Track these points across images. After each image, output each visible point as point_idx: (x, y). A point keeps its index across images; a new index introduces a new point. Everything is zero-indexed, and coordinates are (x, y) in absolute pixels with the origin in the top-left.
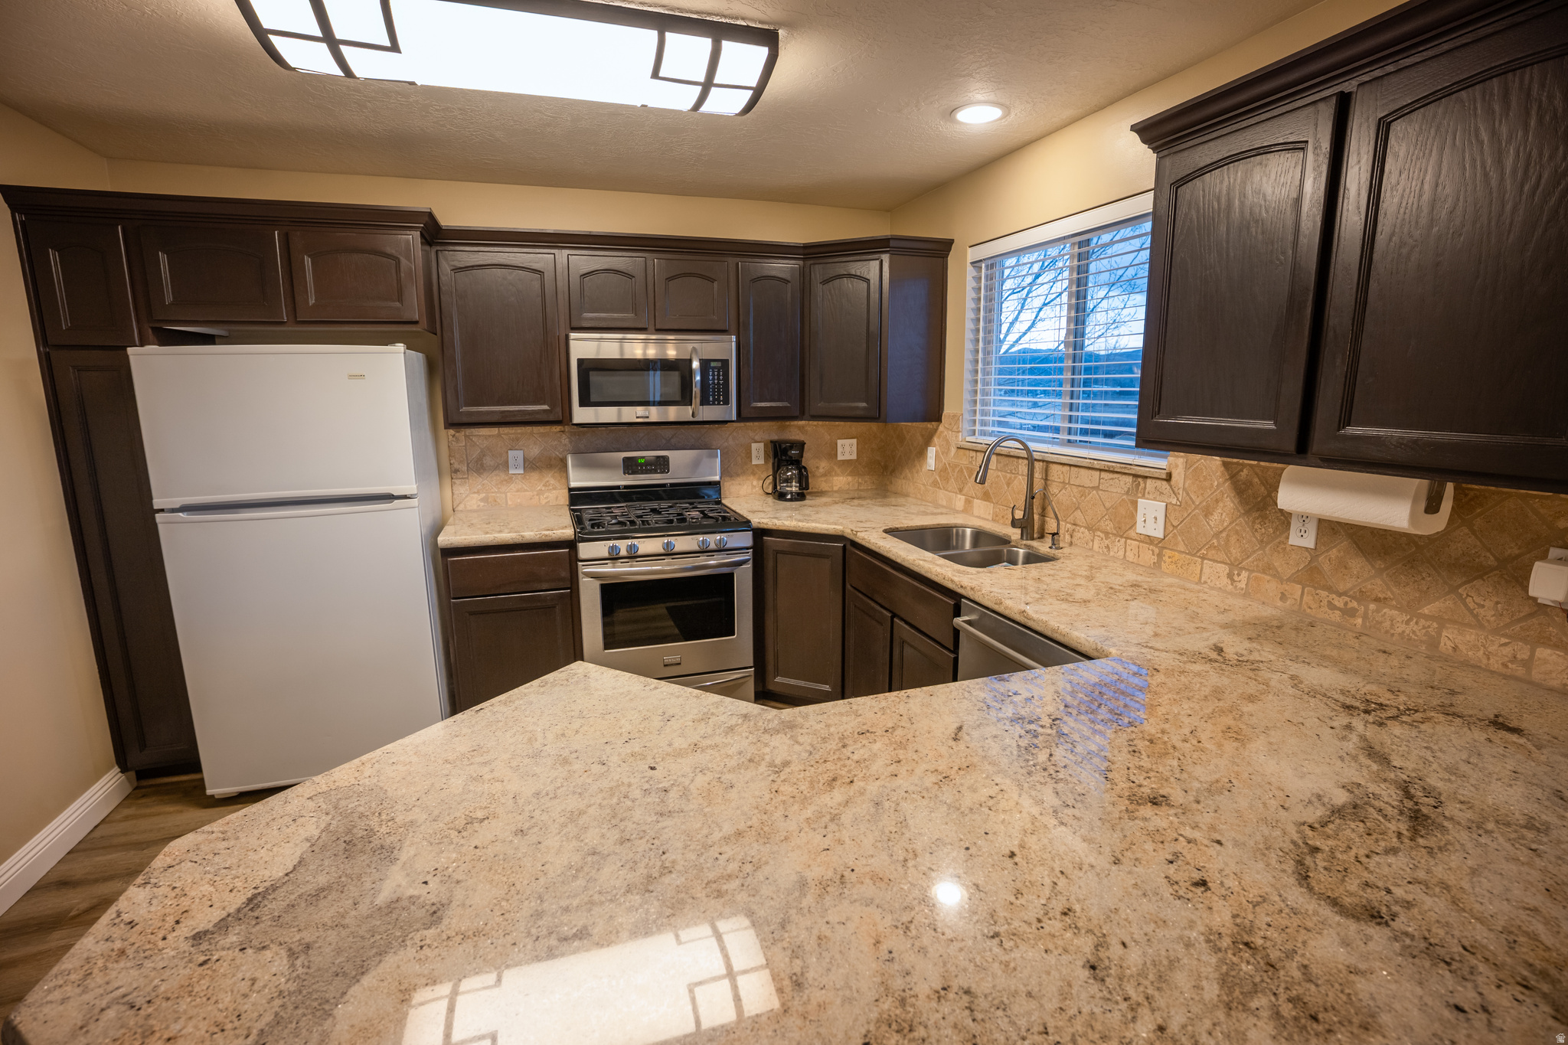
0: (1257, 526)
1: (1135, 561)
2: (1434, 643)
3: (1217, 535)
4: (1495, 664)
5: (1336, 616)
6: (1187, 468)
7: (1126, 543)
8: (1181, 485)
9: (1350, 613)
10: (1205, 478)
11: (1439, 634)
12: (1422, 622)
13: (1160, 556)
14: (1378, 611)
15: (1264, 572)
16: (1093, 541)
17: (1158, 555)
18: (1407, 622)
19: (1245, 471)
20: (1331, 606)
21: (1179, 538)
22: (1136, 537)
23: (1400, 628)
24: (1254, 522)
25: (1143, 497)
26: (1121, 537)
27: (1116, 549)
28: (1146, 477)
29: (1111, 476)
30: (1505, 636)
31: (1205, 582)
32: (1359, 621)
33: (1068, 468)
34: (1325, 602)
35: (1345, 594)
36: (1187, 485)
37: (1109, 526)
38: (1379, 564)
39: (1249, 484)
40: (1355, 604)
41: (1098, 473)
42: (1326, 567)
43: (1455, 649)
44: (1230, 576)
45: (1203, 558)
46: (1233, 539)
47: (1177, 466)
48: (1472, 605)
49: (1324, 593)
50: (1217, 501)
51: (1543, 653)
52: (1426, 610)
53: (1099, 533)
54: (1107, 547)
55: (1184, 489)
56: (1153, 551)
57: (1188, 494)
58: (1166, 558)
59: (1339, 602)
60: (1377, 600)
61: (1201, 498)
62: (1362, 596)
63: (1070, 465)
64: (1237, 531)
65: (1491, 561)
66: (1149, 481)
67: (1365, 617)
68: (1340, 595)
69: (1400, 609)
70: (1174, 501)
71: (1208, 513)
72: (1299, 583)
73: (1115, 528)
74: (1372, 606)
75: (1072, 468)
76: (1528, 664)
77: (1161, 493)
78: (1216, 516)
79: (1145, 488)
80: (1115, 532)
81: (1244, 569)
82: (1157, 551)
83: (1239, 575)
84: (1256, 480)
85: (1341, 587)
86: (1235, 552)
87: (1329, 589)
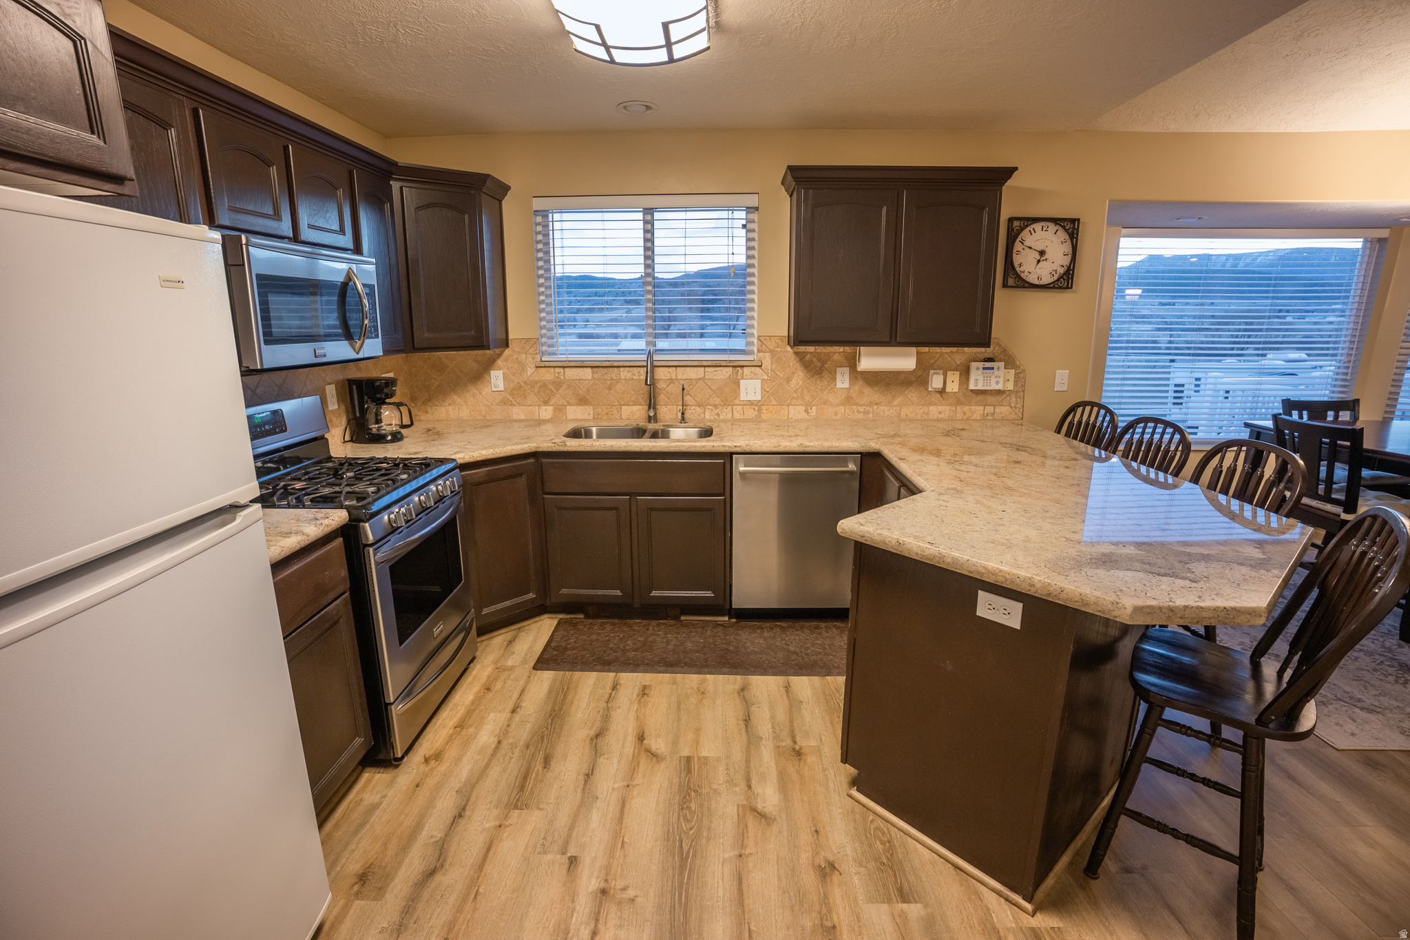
0: (818, 382)
1: (742, 417)
2: (899, 415)
3: (796, 391)
4: (919, 417)
5: (861, 416)
6: (772, 358)
7: (732, 409)
8: (769, 368)
9: (866, 413)
10: (785, 362)
11: (901, 412)
12: (894, 408)
13: (759, 410)
14: (877, 409)
15: (824, 404)
16: (704, 413)
17: (758, 411)
18: (889, 410)
19: (808, 356)
20: (859, 412)
21: (772, 398)
22: (740, 403)
23: (887, 413)
24: (816, 381)
25: (743, 378)
26: (729, 405)
27: (725, 414)
28: (743, 366)
29: (714, 369)
30: (920, 405)
31: (792, 418)
32: (871, 415)
33: (674, 368)
34: (856, 411)
35: (864, 405)
36: (773, 368)
37: (718, 401)
38: (876, 388)
39: (811, 362)
40: (868, 408)
41: (703, 368)
42: (854, 395)
43: (906, 415)
44: (806, 411)
45: (788, 405)
46: (805, 392)
47: (765, 357)
48: (909, 397)
49: (854, 407)
50: (794, 373)
51: (932, 408)
52: (895, 403)
53: (709, 407)
54: (718, 414)
55: (772, 370)
56: (754, 409)
57: (774, 372)
58: (764, 411)
59: (861, 409)
60: (877, 404)
61: (783, 373)
62: (871, 404)
63: (676, 366)
64: (807, 387)
65: (914, 379)
66: (745, 369)
67: (873, 413)
68: (862, 406)
69: (884, 405)
70: (766, 378)
71: (788, 380)
72: (842, 405)
73: (722, 401)
74: (875, 407)
75: (678, 368)
76: (927, 414)
77: (755, 374)
78: (794, 381)
79: (743, 373)
80: (722, 403)
81: (814, 405)
82: (756, 408)
83: (811, 409)
84: (815, 359)
85: (862, 403)
86: (807, 398)
87: (857, 404)
